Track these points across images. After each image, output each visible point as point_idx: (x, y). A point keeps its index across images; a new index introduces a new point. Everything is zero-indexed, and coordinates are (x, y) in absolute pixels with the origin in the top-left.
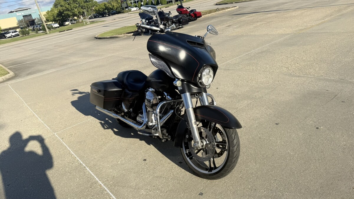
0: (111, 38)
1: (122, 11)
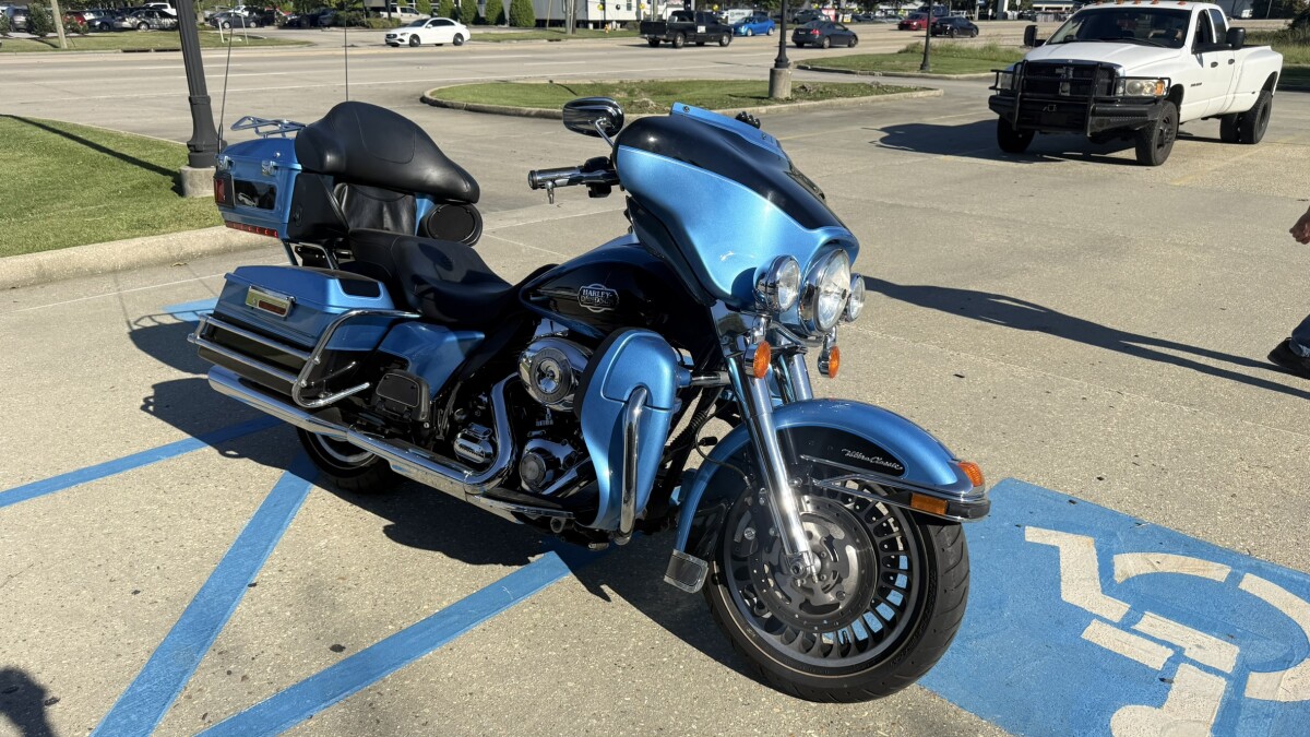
0: (540, 115)
1: (365, 20)
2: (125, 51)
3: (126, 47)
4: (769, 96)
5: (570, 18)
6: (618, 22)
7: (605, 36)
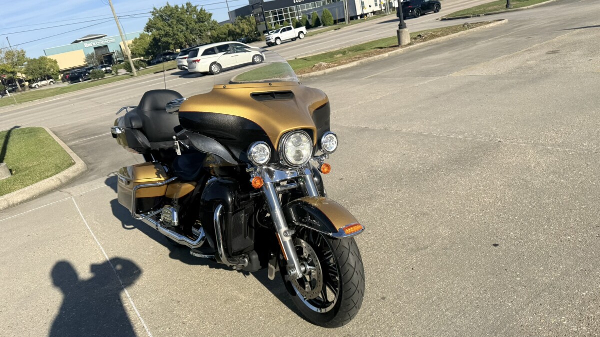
1: (258, 38)
2: (155, 73)
3: (155, 72)
4: (399, 44)
5: (347, 16)
6: (371, 13)
7: (364, 20)
